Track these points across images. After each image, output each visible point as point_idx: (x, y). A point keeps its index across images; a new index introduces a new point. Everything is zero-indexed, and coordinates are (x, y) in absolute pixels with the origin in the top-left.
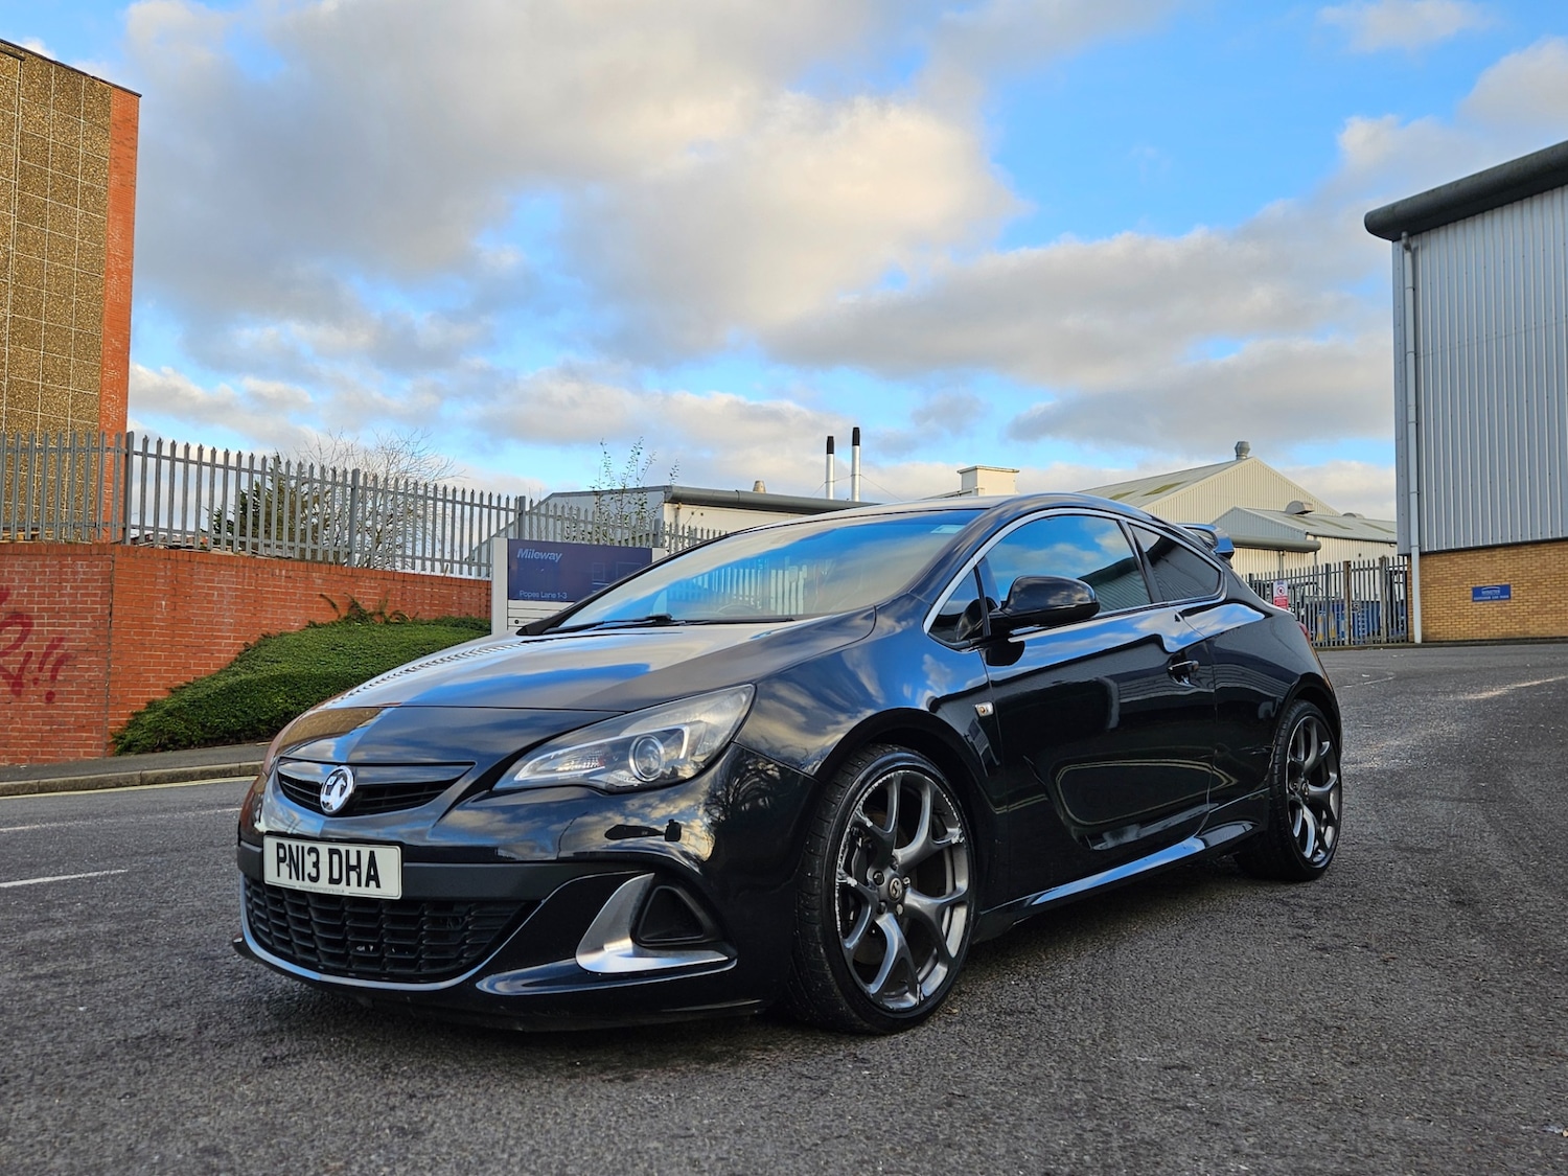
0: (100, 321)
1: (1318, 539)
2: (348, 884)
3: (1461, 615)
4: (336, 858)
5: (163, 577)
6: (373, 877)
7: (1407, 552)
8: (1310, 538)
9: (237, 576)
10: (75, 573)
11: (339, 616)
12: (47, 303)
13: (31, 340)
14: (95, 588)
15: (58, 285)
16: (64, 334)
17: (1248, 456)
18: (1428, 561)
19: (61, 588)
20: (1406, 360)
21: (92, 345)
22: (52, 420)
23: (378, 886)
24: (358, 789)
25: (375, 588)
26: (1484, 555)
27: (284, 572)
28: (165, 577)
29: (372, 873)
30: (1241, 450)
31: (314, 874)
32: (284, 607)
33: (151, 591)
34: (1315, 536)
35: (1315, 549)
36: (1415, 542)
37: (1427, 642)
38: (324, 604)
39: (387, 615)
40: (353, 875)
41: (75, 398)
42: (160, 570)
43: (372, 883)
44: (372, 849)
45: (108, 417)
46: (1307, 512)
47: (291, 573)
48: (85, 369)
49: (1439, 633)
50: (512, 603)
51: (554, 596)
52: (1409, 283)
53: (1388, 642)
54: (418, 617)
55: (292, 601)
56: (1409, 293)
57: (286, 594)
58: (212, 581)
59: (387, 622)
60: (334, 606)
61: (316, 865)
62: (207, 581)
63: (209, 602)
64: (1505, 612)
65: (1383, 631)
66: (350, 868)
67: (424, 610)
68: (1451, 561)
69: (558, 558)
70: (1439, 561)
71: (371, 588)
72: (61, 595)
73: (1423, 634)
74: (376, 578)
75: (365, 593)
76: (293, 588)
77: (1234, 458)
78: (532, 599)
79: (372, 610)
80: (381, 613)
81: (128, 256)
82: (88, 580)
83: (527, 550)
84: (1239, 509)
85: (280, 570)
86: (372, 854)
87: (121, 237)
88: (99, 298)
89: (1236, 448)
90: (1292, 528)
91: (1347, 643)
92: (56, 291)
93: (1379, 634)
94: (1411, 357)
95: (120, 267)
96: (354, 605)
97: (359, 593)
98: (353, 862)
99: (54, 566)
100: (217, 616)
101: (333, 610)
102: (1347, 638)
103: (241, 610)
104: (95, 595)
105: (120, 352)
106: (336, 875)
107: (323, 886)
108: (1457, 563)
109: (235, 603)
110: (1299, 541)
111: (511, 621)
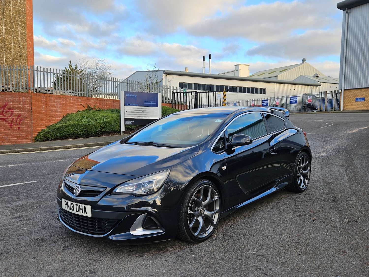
0: (26, 29)
1: (321, 83)
2: (80, 212)
3: (352, 105)
4: (77, 206)
5: (43, 100)
6: (85, 212)
7: (341, 89)
8: (319, 83)
9: (61, 100)
10: (23, 99)
11: (85, 109)
12: (13, 24)
13: (9, 34)
14: (28, 103)
15: (15, 20)
16: (17, 32)
17: (305, 62)
18: (346, 91)
19: (19, 103)
20: (344, 41)
21: (24, 35)
22: (16, 54)
23: (86, 214)
24: (82, 191)
25: (93, 102)
26: (359, 90)
27: (71, 99)
28: (44, 100)
29: (85, 211)
30: (304, 60)
31: (73, 209)
32: (72, 107)
33: (41, 104)
34: (320, 82)
35: (320, 86)
36: (343, 87)
37: (344, 111)
38: (81, 106)
39: (96, 109)
40: (81, 210)
41: (21, 48)
42: (42, 99)
43: (85, 213)
44: (85, 206)
45: (29, 53)
46: (319, 76)
47: (73, 99)
48: (23, 41)
49: (347, 109)
50: (125, 107)
51: (135, 105)
52: (347, 22)
53: (335, 111)
54: (104, 109)
55: (74, 105)
56: (346, 24)
57: (72, 104)
58: (55, 101)
59: (96, 110)
60: (84, 106)
61: (73, 207)
62: (53, 101)
63: (54, 106)
64: (363, 104)
65: (334, 108)
66: (80, 209)
67: (105, 107)
68: (351, 91)
69: (136, 96)
70: (348, 91)
71: (92, 102)
72: (20, 105)
73: (343, 109)
74: (93, 100)
75: (91, 103)
76: (74, 102)
77: (302, 63)
78: (130, 106)
79: (93, 107)
80: (95, 108)
81: (32, 13)
82: (26, 101)
83: (128, 94)
84: (302, 76)
85: (71, 98)
86: (85, 207)
87: (30, 7)
88: (25, 23)
89: (302, 60)
90: (315, 80)
91: (325, 111)
92: (15, 21)
93: (333, 109)
94: (345, 41)
95: (30, 15)
96: (88, 106)
97: (89, 103)
98: (81, 208)
99: (17, 98)
100: (57, 109)
101: (83, 107)
102: (325, 110)
103: (62, 108)
104: (28, 105)
105: (31, 37)
106: (77, 210)
107: (74, 212)
108: (353, 92)
109: (60, 106)
110: (316, 84)
111: (125, 111)
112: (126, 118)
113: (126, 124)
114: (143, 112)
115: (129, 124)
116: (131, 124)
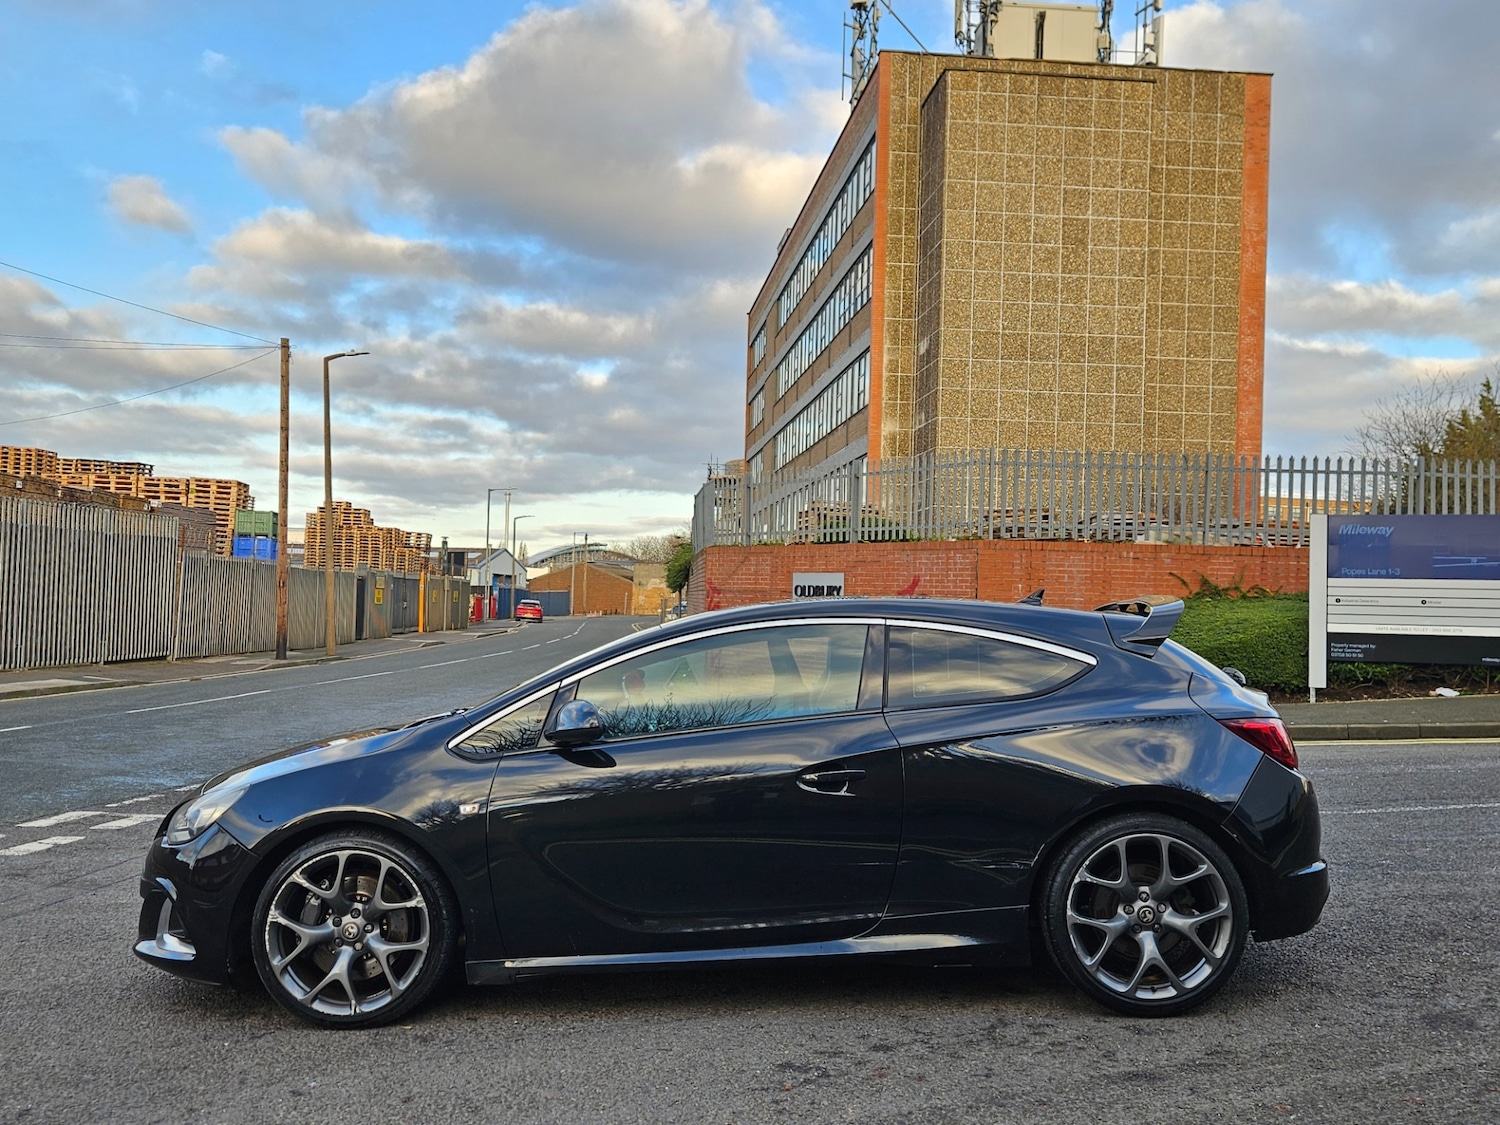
0: (1237, 293)
5: (1017, 564)
9: (1086, 560)
10: (955, 564)
11: (1190, 593)
12: (1190, 287)
13: (1176, 323)
14: (967, 575)
15: (1199, 269)
16: (1204, 312)
19: (948, 576)
21: (1230, 317)
22: (1196, 390)
25: (1231, 564)
27: (1131, 554)
28: (1021, 564)
32: (1133, 585)
33: (1009, 577)
38: (1173, 581)
39: (1244, 590)
41: (1216, 368)
42: (1016, 559)
45: (1245, 380)
47: (1139, 555)
48: (1224, 339)
50: (1332, 581)
51: (1383, 572)
54: (1282, 591)
55: (1141, 580)
57: (1135, 574)
58: (1063, 566)
59: (1244, 597)
60: (1184, 583)
62: (1058, 566)
63: (1061, 584)
67: (1289, 584)
69: (1389, 533)
71: (1226, 564)
72: (948, 582)
74: (1231, 555)
75: (1218, 570)
76: (1141, 568)
78: (1356, 577)
79: (1227, 586)
80: (1237, 589)
81: (1262, 228)
82: (963, 570)
83: (1350, 526)
85: (1128, 552)
87: (1256, 212)
88: (1235, 273)
92: (1198, 275)
95: (1255, 239)
96: (1205, 582)
97: (1212, 569)
99: (943, 558)
100: (1069, 595)
101: (1184, 587)
103: (1090, 590)
104: (967, 581)
105: (1256, 318)
109: (1084, 584)
111: (1332, 600)
112: (1334, 628)
113: (1333, 655)
114: (1424, 602)
115: (1348, 655)
116: (1360, 656)
